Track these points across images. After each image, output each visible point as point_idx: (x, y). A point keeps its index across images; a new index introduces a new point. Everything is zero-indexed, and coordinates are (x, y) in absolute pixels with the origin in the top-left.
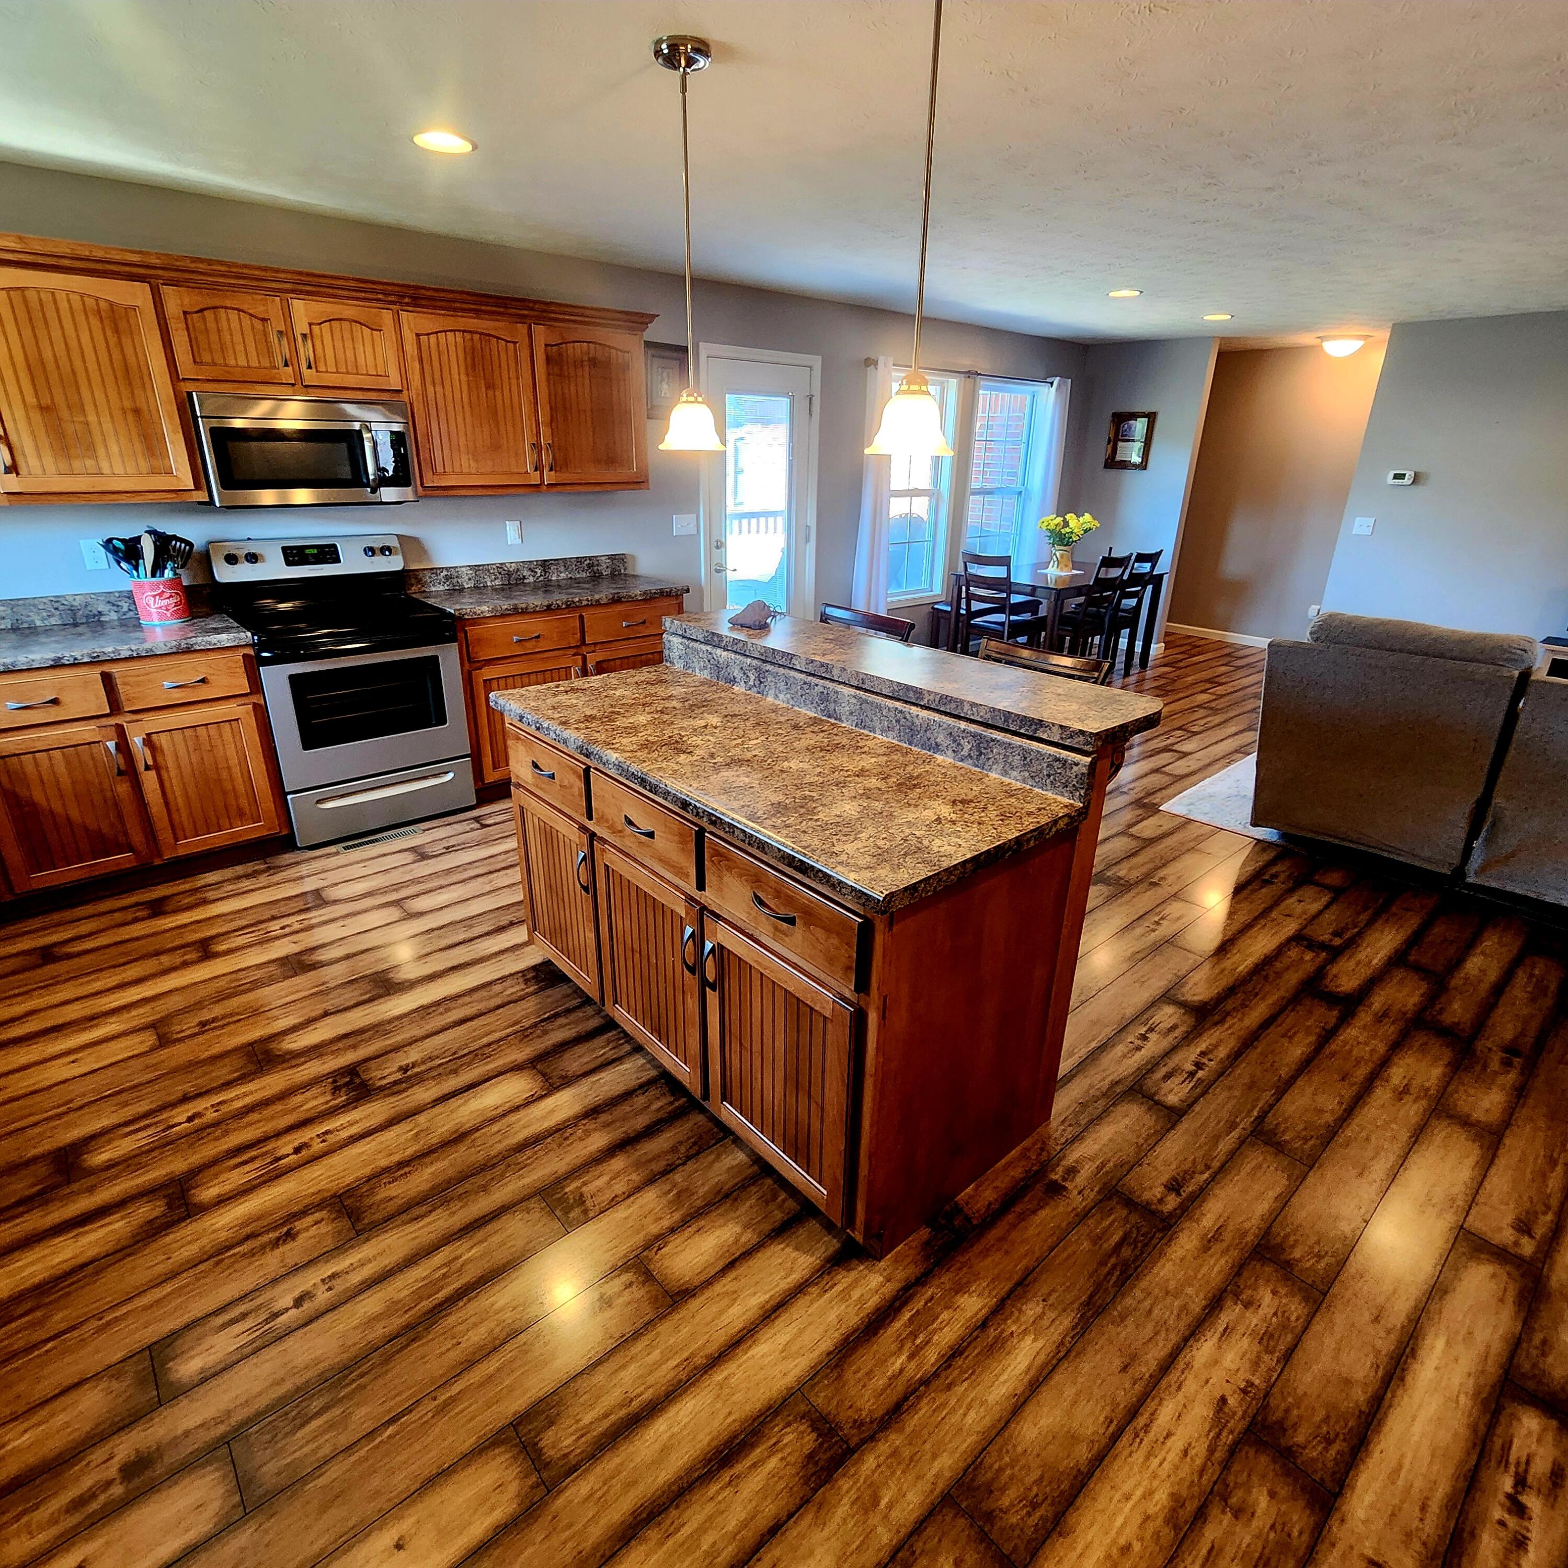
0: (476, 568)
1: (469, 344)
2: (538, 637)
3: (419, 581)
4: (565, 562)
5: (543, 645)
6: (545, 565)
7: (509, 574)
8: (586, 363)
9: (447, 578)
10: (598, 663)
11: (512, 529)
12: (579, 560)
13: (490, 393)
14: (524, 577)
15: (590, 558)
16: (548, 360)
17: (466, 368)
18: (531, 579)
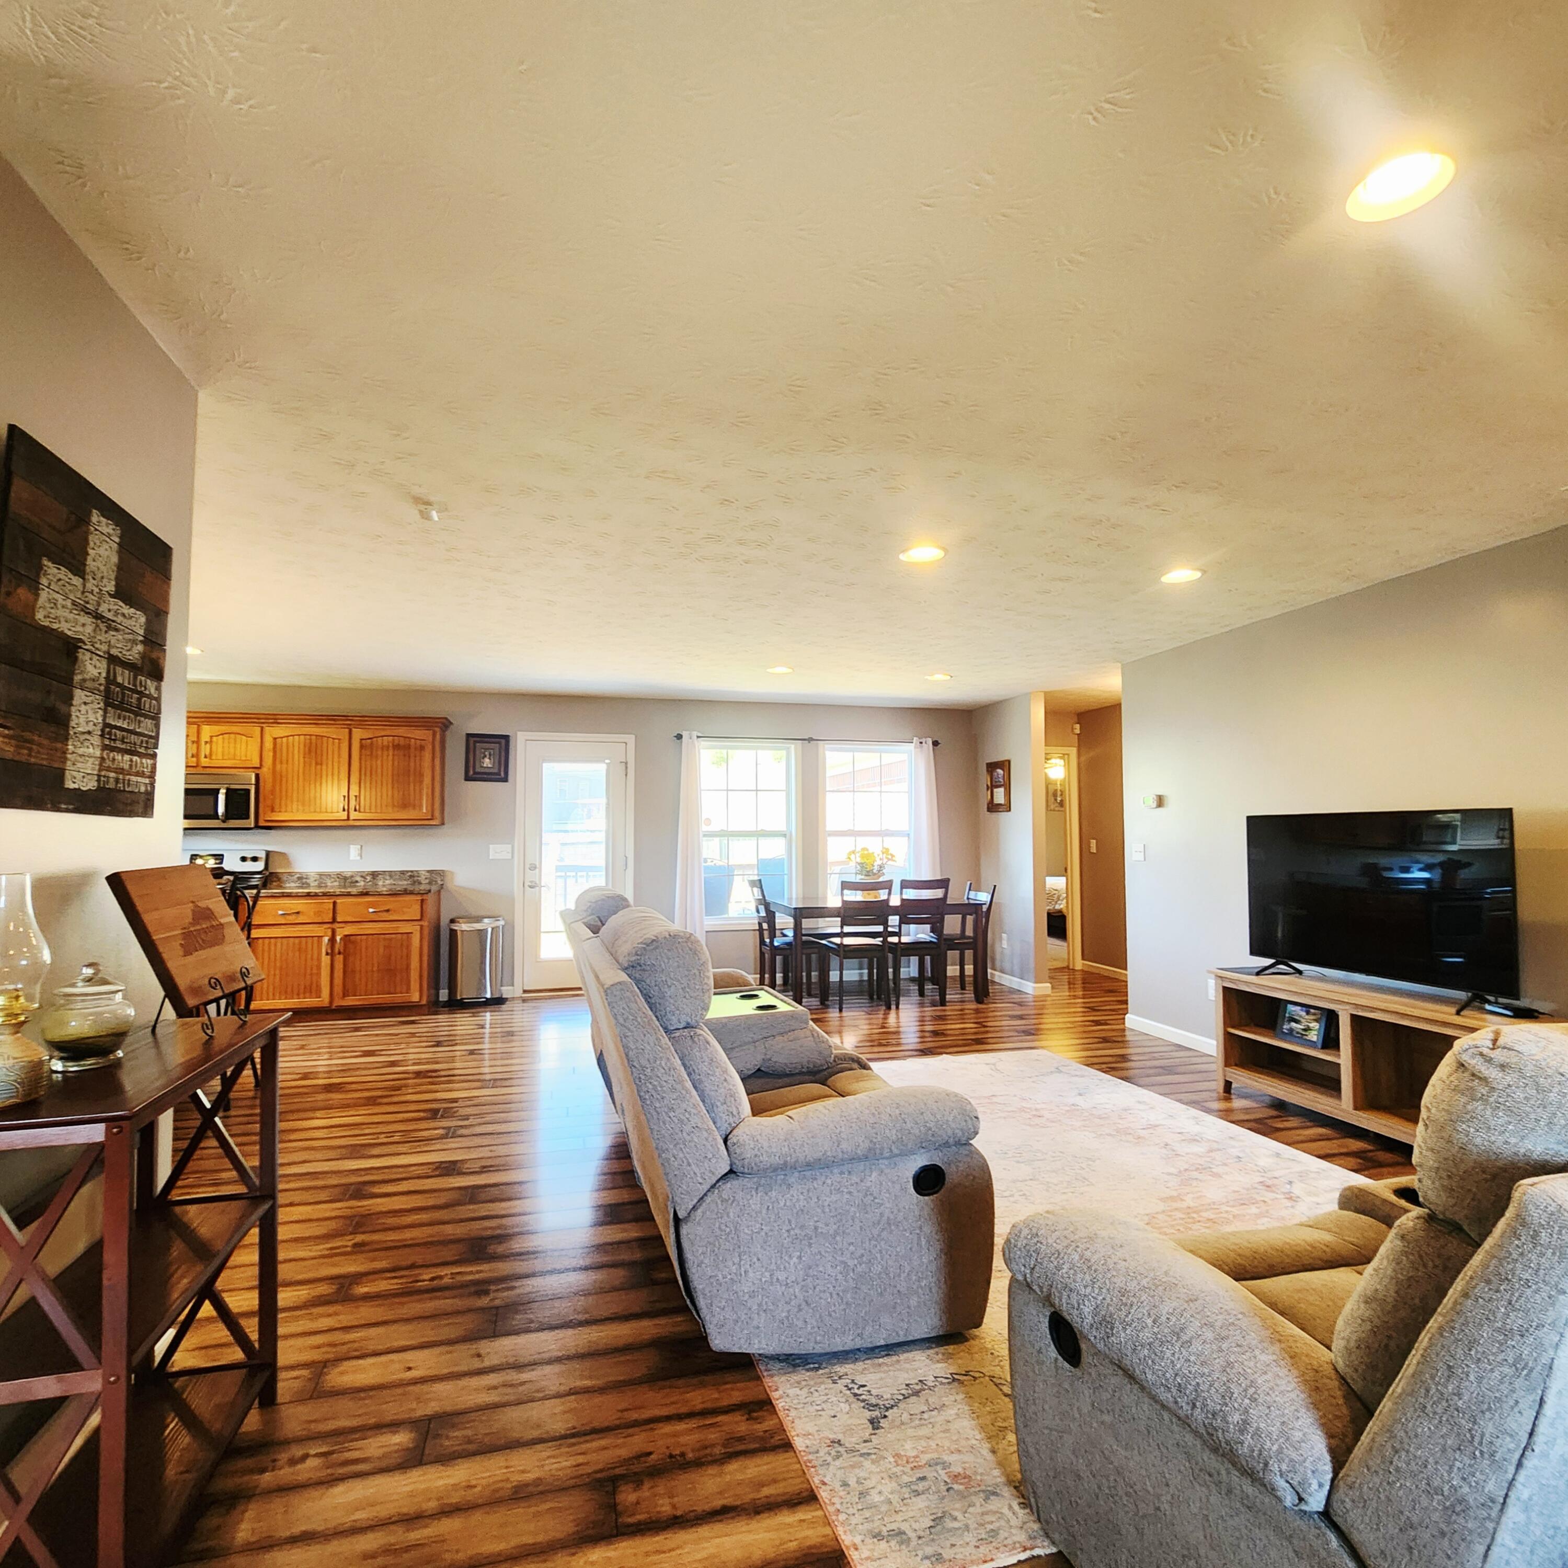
0: (321, 875)
1: (308, 741)
2: (298, 913)
3: (279, 880)
4: (391, 874)
5: (301, 919)
6: (374, 875)
7: (345, 878)
8: (391, 748)
9: (299, 878)
10: (346, 936)
11: (354, 850)
12: (403, 872)
13: (319, 767)
14: (357, 882)
15: (412, 871)
16: (362, 747)
17: (305, 754)
18: (362, 883)
